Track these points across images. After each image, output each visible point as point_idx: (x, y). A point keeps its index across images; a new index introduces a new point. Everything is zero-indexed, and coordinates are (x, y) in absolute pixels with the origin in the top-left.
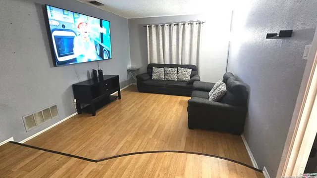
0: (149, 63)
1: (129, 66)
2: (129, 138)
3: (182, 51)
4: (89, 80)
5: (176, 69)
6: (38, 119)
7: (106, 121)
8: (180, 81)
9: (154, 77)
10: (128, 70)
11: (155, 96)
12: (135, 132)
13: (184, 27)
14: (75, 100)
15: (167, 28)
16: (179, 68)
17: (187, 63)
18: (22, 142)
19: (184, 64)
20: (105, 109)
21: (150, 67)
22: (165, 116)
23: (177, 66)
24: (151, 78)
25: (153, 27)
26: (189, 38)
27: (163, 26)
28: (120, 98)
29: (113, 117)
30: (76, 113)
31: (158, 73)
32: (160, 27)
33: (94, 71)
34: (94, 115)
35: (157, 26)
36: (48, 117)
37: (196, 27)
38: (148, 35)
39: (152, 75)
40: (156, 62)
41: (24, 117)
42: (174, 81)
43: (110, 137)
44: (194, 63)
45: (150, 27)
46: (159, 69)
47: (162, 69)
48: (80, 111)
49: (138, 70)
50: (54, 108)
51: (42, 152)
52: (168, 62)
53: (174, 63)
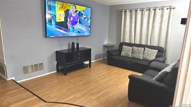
0: (122, 41)
1: (106, 43)
2: (78, 95)
3: (151, 33)
4: (69, 50)
5: (143, 49)
6: (30, 70)
7: (71, 81)
8: (145, 60)
9: (123, 53)
10: (104, 46)
11: (119, 70)
12: (85, 92)
13: (155, 12)
14: (56, 62)
15: (139, 13)
16: (146, 48)
17: (155, 44)
18: (18, 82)
19: (152, 45)
20: (76, 72)
21: (122, 45)
22: (116, 86)
23: (144, 46)
24: (121, 54)
25: (127, 12)
26: (160, 21)
27: (136, 11)
28: (90, 67)
29: (77, 79)
30: (56, 71)
31: (127, 51)
32: (134, 12)
33: (73, 43)
34: (65, 75)
35: (131, 11)
36: (36, 70)
37: (166, 12)
38: (123, 18)
39: (121, 52)
40: (127, 41)
41: (22, 67)
42: (139, 59)
43: (66, 91)
44: (162, 45)
45: (125, 12)
46: (128, 47)
47: (131, 48)
48: (58, 71)
49: (112, 46)
50: (41, 64)
51: (23, 89)
52: (138, 42)
53: (144, 43)
